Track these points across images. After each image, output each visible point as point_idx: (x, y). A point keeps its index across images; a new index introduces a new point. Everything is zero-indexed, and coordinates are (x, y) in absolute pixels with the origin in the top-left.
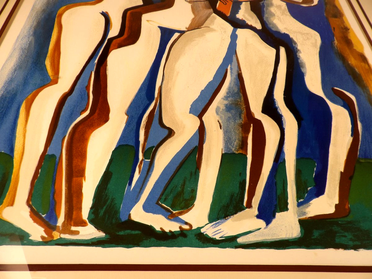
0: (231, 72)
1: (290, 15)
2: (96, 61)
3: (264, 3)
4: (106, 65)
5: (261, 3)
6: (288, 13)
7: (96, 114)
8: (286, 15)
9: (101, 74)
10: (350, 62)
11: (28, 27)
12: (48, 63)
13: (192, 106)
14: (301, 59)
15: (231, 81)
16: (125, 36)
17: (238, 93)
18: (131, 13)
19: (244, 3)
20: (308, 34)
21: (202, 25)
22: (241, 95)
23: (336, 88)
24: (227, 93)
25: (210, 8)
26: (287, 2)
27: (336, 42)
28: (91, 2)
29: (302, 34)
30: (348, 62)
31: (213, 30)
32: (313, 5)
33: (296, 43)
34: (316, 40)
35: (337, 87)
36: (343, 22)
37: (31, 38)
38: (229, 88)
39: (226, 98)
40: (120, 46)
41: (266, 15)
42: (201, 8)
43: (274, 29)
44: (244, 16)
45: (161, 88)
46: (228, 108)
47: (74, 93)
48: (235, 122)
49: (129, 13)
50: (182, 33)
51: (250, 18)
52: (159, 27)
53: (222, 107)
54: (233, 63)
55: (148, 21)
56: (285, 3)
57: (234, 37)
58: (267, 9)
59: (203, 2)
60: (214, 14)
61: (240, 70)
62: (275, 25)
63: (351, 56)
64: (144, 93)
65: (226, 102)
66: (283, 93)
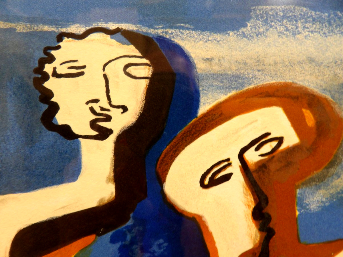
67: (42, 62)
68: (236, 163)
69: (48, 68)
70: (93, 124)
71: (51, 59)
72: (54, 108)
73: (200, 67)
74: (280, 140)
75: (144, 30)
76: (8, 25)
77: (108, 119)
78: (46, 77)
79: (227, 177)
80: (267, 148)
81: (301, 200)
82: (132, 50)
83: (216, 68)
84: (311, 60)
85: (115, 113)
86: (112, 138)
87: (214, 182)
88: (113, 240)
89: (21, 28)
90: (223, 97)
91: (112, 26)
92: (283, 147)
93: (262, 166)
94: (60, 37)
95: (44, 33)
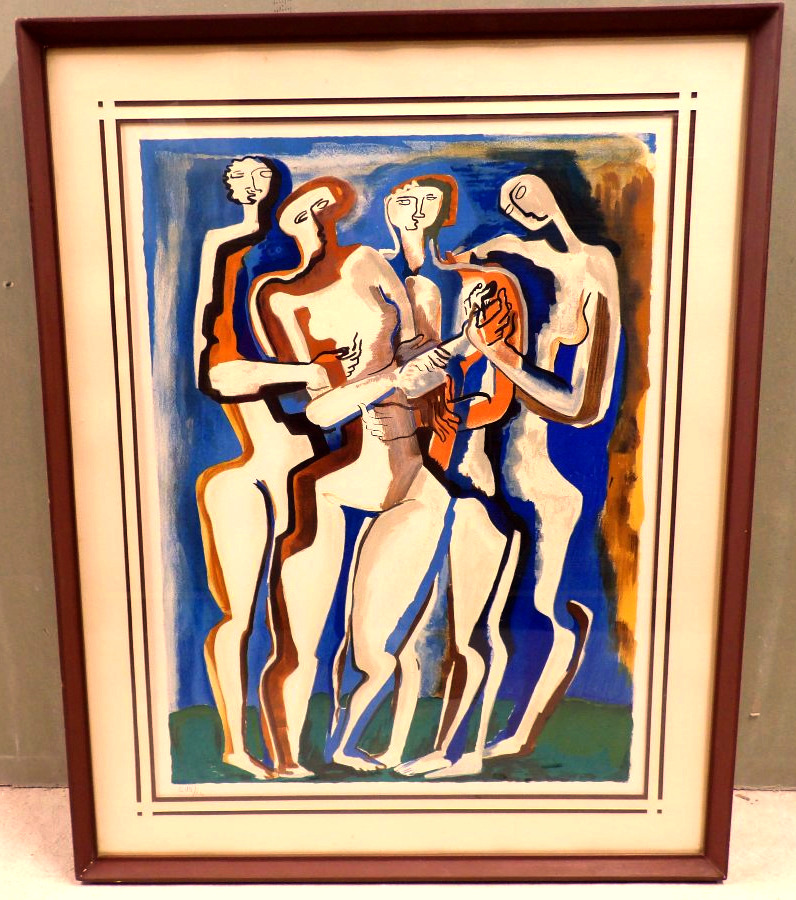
0: (439, 586)
1: (547, 454)
2: (268, 581)
3: (508, 429)
4: (282, 587)
5: (504, 428)
6: (545, 452)
7: (284, 659)
8: (541, 455)
9: (278, 601)
10: (610, 553)
11: (166, 523)
12: (212, 587)
13: (388, 641)
14: (539, 554)
15: (437, 602)
16: (297, 530)
17: (444, 619)
18: (299, 479)
19: (475, 432)
20: (564, 498)
21: (405, 496)
22: (447, 621)
23: (573, 602)
24: (431, 621)
25: (418, 454)
26: (551, 419)
27: (604, 512)
28: (236, 460)
29: (556, 498)
30: (607, 550)
31: (419, 506)
32: (593, 423)
33: (540, 522)
34: (574, 510)
35: (575, 599)
36: (633, 461)
37: (178, 544)
38: (434, 613)
39: (429, 627)
40: (294, 550)
41: (507, 462)
42: (404, 456)
43: (513, 494)
44: (471, 466)
45: (351, 616)
46: (430, 642)
47: (254, 631)
48: (435, 660)
49: (295, 478)
50: (375, 515)
51: (478, 471)
52: (343, 507)
53: (423, 641)
54: (443, 570)
55: (324, 495)
56: (546, 424)
57: (450, 517)
58: (512, 444)
59: (407, 439)
60: (424, 469)
61: (451, 582)
62: (516, 483)
63: (616, 540)
64: (332, 627)
65: (427, 634)
66: (500, 615)
67: (226, 172)
68: (309, 212)
69: (228, 175)
70: (249, 198)
71: (229, 170)
72: (232, 191)
73: (292, 171)
74: (328, 201)
75: (268, 156)
76: (212, 157)
77: (255, 195)
78: (228, 178)
79: (306, 219)
80: (322, 205)
81: (338, 227)
82: (263, 165)
83: (298, 171)
84: (339, 166)
85: (257, 193)
86: (256, 204)
87: (300, 221)
88: (259, 247)
89: (216, 158)
90: (302, 184)
91: (254, 155)
92: (329, 204)
93: (320, 213)
94: (233, 161)
95: (226, 160)
